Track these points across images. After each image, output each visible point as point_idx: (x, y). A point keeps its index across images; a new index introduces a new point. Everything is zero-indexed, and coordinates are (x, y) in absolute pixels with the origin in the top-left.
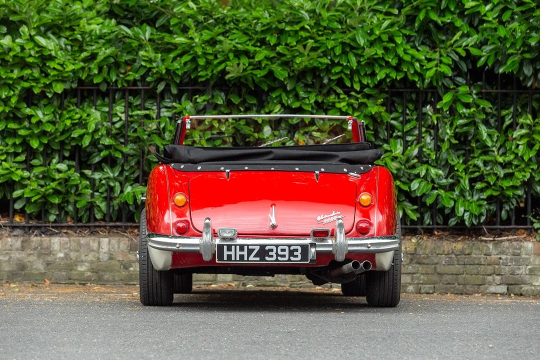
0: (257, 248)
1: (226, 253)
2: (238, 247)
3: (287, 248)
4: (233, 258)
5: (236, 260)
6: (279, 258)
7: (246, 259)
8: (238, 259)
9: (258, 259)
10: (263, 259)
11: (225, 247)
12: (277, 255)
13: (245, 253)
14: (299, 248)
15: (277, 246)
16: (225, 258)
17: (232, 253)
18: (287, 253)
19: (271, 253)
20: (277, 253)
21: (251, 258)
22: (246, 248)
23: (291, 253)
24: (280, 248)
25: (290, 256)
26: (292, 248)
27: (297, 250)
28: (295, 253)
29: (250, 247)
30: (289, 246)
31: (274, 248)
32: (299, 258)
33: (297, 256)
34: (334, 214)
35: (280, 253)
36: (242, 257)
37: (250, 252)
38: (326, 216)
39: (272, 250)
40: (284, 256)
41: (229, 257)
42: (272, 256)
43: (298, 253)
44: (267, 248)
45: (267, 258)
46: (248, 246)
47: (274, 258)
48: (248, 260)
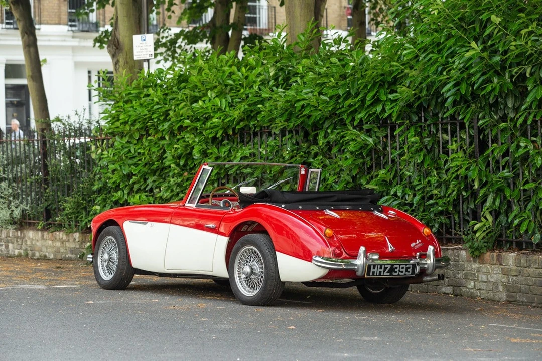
0: (389, 267)
1: (372, 270)
2: (379, 266)
4: (375, 274)
5: (377, 276)
6: (400, 273)
7: (382, 274)
8: (378, 274)
9: (389, 274)
10: (391, 274)
11: (372, 266)
12: (400, 271)
13: (382, 270)
14: (411, 266)
16: (371, 274)
17: (375, 270)
18: (404, 270)
19: (396, 270)
20: (399, 270)
21: (385, 274)
22: (383, 266)
23: (407, 271)
24: (401, 266)
25: (406, 271)
26: (408, 266)
27: (409, 268)
28: (409, 270)
29: (386, 266)
30: (406, 265)
31: (398, 266)
33: (409, 272)
35: (401, 270)
36: (380, 272)
37: (385, 269)
39: (397, 268)
40: (402, 272)
41: (374, 272)
42: (396, 272)
43: (410, 270)
44: (394, 267)
45: (394, 273)
47: (397, 274)
48: (383, 275)
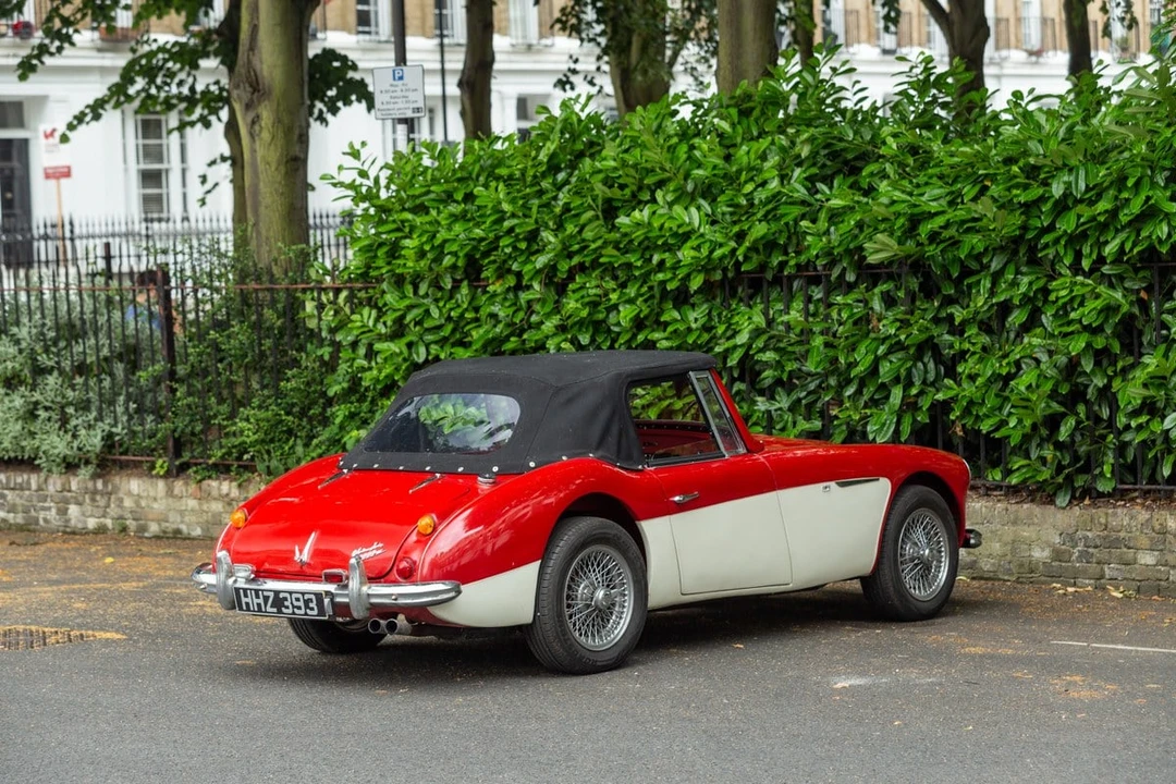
0: (272, 595)
1: (244, 600)
2: (253, 592)
3: (300, 596)
4: (251, 608)
6: (296, 610)
7: (263, 609)
8: (256, 609)
9: (275, 610)
10: (280, 611)
11: (242, 592)
12: (294, 607)
13: (261, 601)
14: (313, 597)
15: (291, 593)
16: (245, 607)
17: (249, 600)
18: (301, 604)
19: (286, 603)
20: (292, 604)
21: (268, 609)
22: (261, 593)
23: (307, 606)
24: (294, 596)
25: (305, 608)
26: (306, 597)
27: (311, 600)
28: (311, 605)
29: (265, 593)
30: (303, 594)
31: (288, 595)
32: (315, 612)
33: (312, 609)
34: (375, 547)
35: (296, 603)
36: (259, 605)
37: (266, 599)
38: (364, 550)
39: (286, 599)
40: (299, 608)
41: (248, 605)
42: (287, 607)
44: (281, 595)
45: (284, 610)
46: (263, 591)
47: (290, 610)
48: (266, 612)
